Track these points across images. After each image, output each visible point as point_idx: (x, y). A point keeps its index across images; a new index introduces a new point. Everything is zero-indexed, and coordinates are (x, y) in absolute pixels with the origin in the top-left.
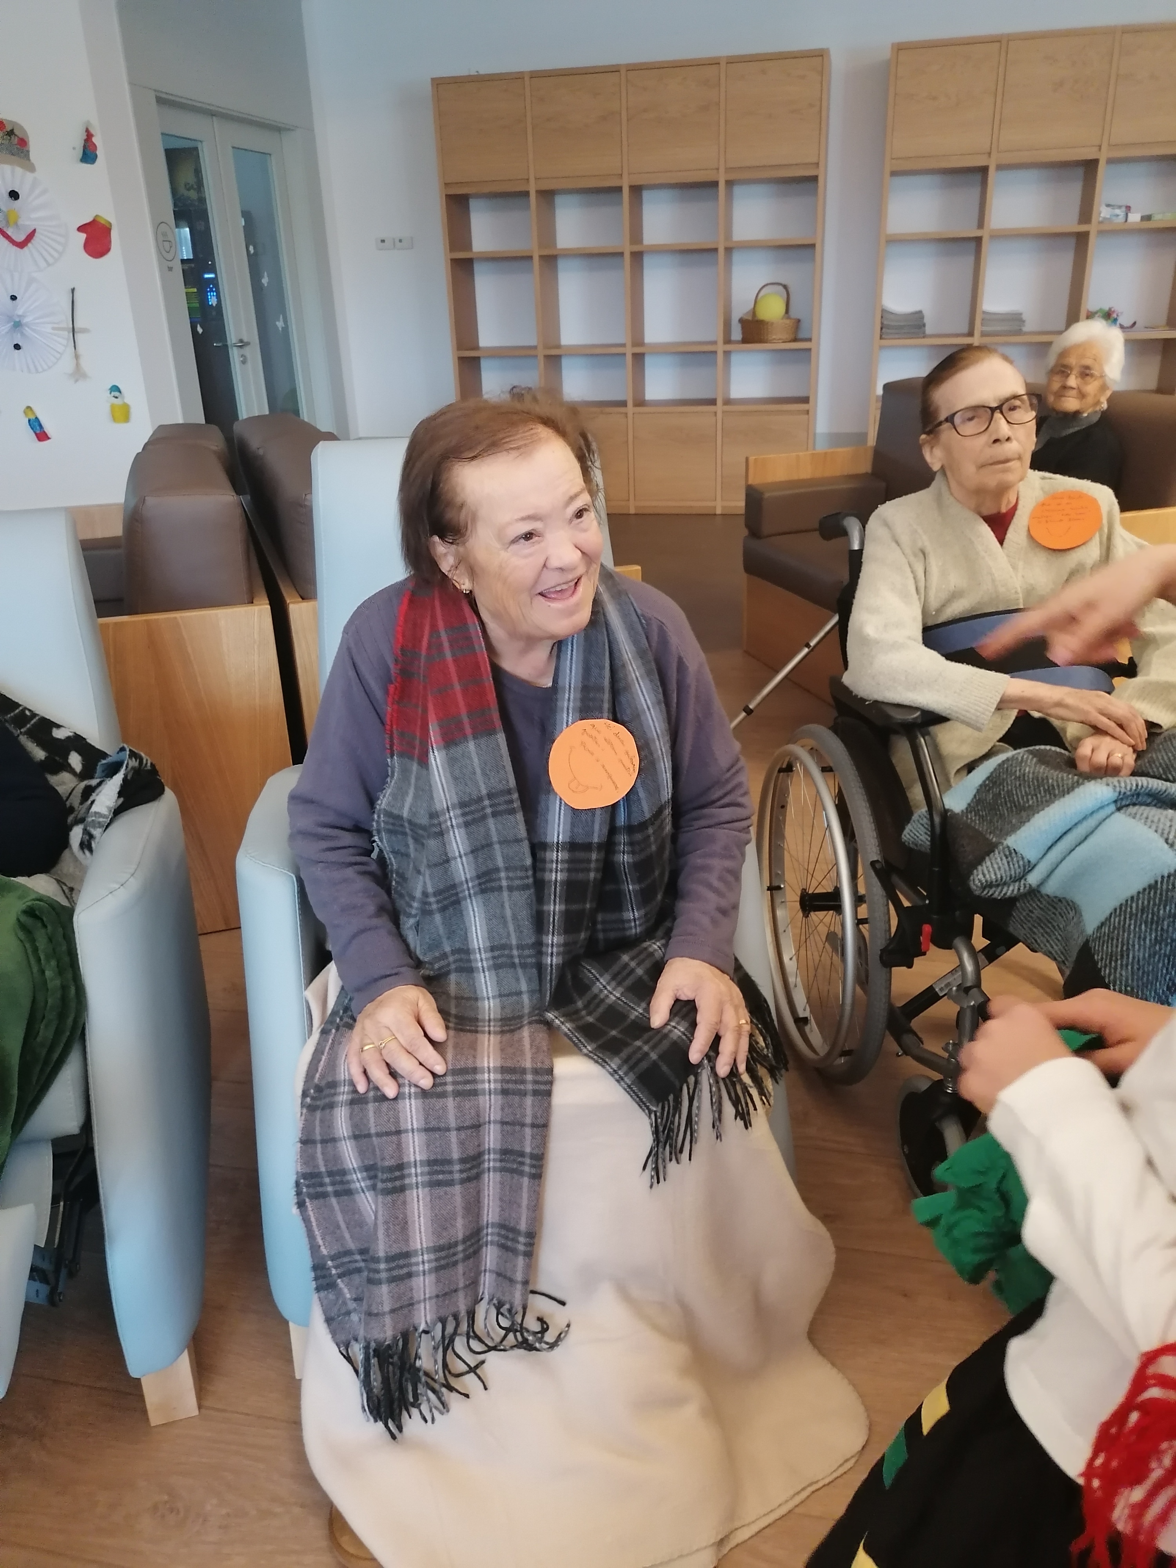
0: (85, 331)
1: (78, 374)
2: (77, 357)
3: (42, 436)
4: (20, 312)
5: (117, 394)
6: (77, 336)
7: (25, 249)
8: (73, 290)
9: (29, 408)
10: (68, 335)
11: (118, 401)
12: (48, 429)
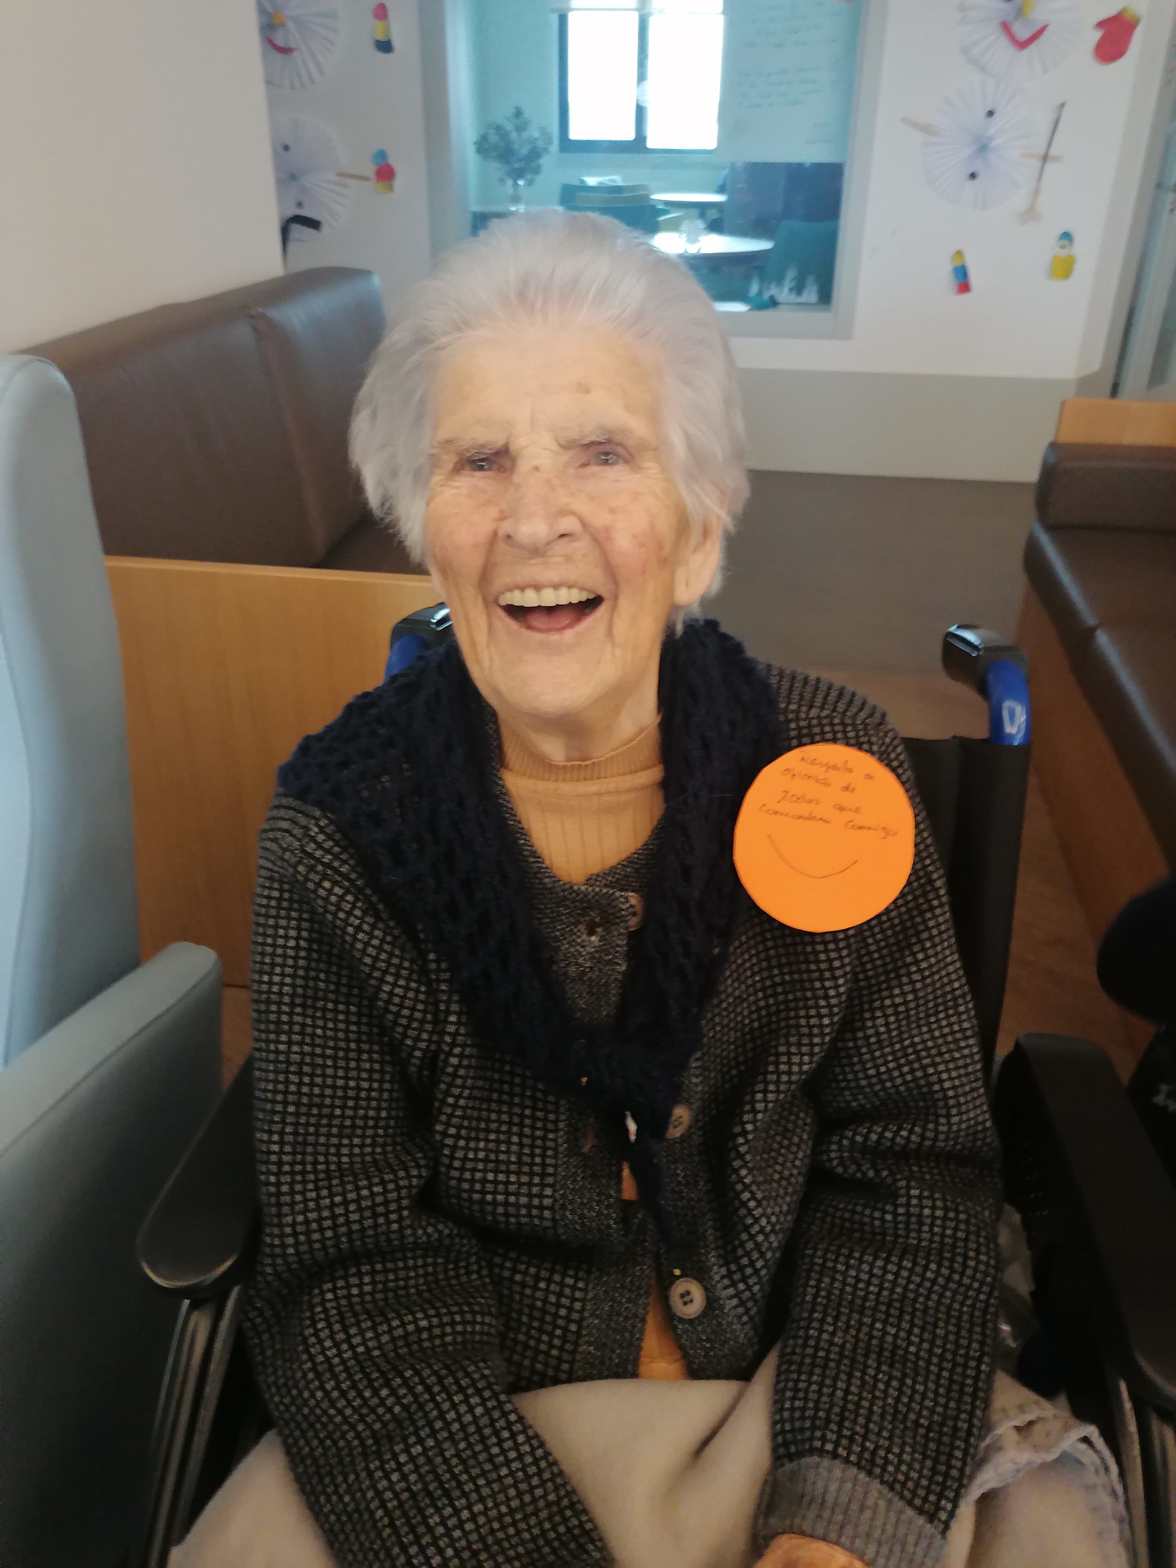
0: (1057, 159)
1: (1031, 214)
2: (1037, 191)
3: (964, 287)
4: (991, 131)
5: (1065, 242)
6: (1048, 166)
7: (1026, 50)
8: (1063, 105)
9: (959, 253)
10: (1036, 164)
11: (1064, 253)
12: (974, 278)
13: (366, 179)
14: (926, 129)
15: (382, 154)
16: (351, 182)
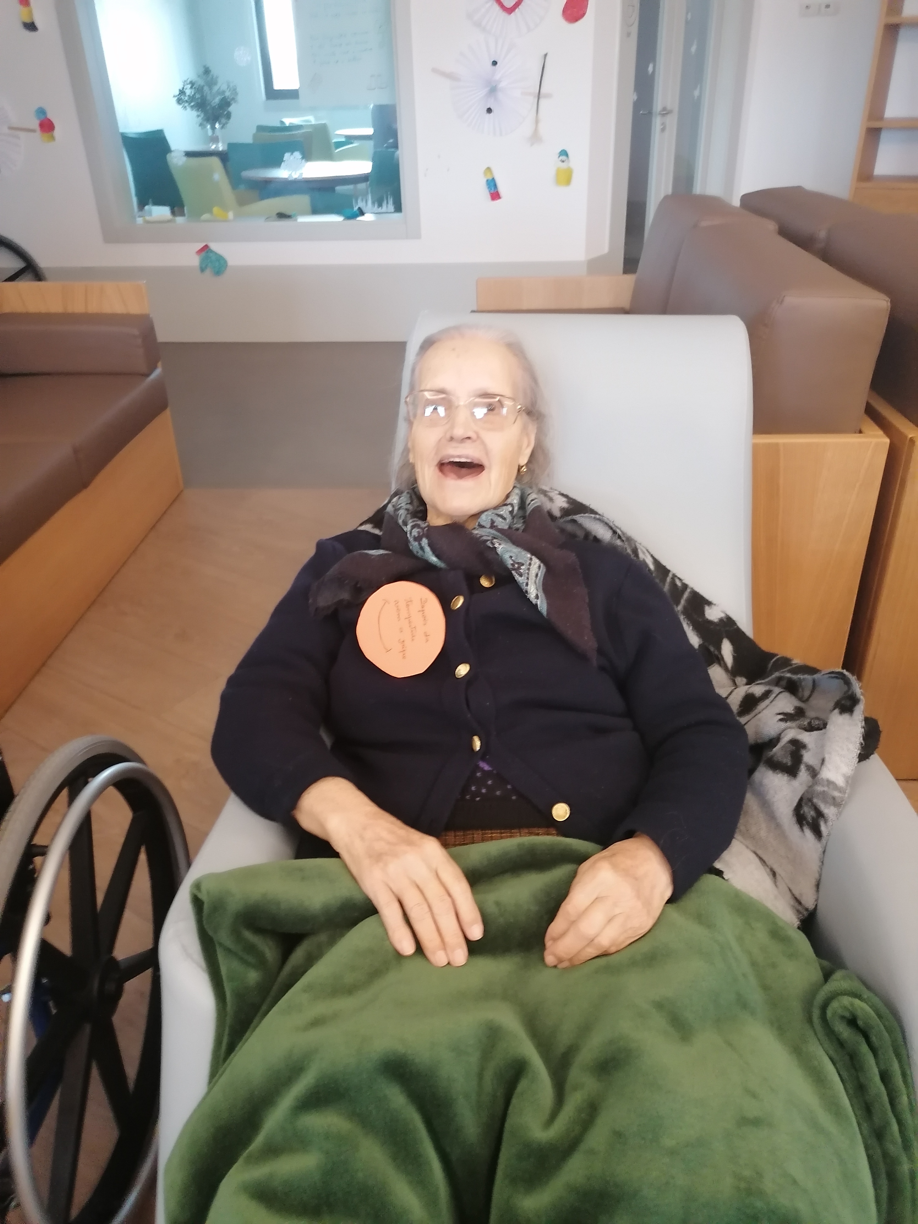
0: (548, 96)
1: (535, 138)
2: (537, 121)
3: (495, 196)
4: (497, 77)
5: (563, 158)
6: (542, 101)
7: (513, 14)
8: (546, 55)
9: (489, 169)
10: (533, 100)
11: (564, 166)
12: (502, 189)
13: (33, 131)
14: (451, 76)
15: (41, 111)
16: (22, 134)
